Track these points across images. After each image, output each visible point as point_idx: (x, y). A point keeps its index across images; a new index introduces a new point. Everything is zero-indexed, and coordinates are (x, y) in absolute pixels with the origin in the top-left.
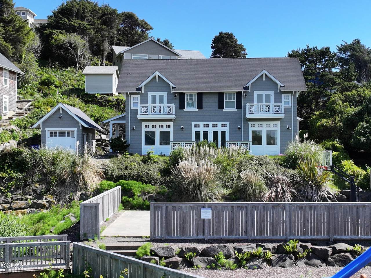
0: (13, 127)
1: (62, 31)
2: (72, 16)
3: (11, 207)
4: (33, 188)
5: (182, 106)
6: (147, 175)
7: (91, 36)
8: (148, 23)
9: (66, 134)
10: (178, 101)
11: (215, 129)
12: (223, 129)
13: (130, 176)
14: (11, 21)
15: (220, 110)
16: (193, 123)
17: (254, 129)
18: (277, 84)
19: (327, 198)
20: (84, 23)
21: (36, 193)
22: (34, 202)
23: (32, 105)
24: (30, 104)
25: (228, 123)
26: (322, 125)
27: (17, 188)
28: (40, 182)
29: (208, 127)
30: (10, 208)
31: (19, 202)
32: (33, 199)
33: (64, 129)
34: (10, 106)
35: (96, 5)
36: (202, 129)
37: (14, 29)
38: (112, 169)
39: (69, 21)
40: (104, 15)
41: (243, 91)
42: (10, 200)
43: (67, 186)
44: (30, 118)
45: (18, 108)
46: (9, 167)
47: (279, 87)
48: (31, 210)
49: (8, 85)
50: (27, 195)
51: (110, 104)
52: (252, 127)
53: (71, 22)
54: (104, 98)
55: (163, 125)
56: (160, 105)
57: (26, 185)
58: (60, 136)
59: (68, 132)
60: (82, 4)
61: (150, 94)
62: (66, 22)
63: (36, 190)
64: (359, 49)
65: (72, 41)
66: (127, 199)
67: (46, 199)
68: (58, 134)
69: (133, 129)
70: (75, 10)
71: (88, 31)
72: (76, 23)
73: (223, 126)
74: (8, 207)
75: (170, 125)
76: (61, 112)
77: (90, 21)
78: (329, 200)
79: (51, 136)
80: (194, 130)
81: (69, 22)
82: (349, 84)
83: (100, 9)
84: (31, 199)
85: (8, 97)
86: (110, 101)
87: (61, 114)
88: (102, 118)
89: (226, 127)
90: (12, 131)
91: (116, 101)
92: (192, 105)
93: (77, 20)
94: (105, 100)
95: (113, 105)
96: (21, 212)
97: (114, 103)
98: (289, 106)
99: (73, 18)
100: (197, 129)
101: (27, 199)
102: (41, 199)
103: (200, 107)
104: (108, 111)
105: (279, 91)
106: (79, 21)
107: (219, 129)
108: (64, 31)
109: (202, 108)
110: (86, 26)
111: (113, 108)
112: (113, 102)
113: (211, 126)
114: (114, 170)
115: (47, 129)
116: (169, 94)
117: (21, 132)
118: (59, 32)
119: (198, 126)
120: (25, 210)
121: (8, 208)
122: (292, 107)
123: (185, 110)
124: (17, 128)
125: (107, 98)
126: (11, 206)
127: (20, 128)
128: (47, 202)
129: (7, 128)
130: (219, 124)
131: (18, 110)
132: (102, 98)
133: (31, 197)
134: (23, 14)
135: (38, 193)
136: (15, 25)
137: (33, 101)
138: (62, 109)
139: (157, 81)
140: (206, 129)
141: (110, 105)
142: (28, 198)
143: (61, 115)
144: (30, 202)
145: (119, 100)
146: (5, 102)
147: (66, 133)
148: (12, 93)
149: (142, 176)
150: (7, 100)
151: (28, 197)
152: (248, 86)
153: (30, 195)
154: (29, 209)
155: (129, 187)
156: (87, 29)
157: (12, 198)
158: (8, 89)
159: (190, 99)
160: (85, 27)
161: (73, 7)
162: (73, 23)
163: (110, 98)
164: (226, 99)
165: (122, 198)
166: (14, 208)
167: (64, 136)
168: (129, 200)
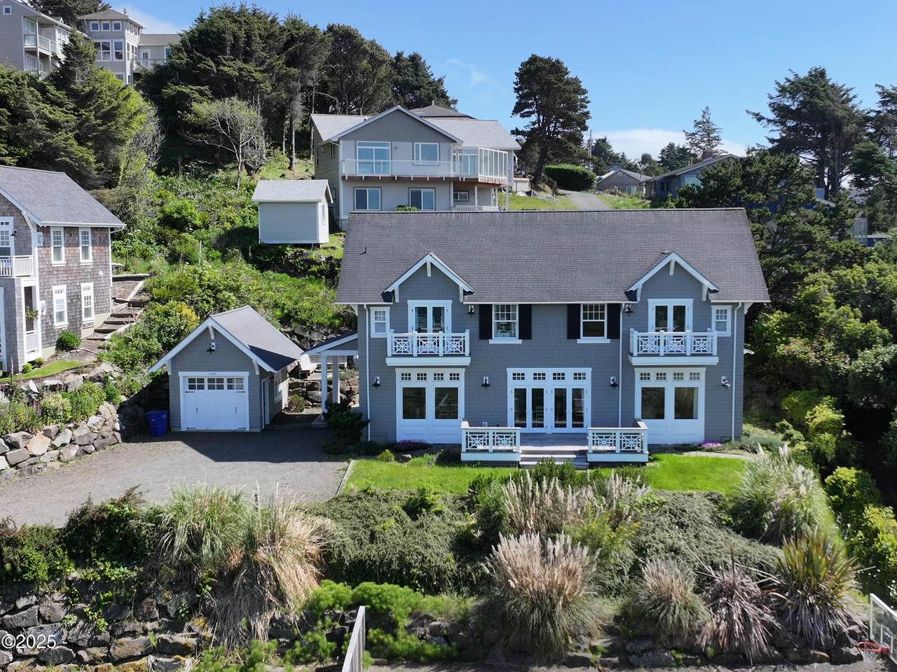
0: (106, 367)
1: (202, 88)
2: (224, 53)
3: (111, 654)
4: (159, 603)
5: (485, 333)
6: (423, 561)
7: (266, 97)
8: (384, 47)
9: (225, 384)
10: (475, 321)
11: (560, 384)
12: (578, 384)
13: (382, 561)
14: (91, 94)
15: (570, 340)
16: (510, 371)
17: (648, 384)
18: (700, 284)
19: (848, 636)
20: (250, 67)
21: (167, 615)
22: (162, 639)
23: (144, 290)
24: (141, 284)
25: (588, 371)
26: (793, 357)
27: (123, 604)
28: (175, 586)
29: (544, 378)
30: (107, 659)
31: (127, 643)
32: (160, 632)
33: (219, 374)
34: (96, 304)
35: (273, 21)
36: (529, 384)
37: (99, 114)
38: (339, 542)
39: (218, 64)
40: (292, 40)
41: (624, 302)
42: (105, 636)
43: (238, 596)
44: (144, 337)
45: (116, 301)
46: (101, 550)
47: (705, 292)
48: (156, 661)
49: (90, 260)
50: (146, 621)
51: (314, 268)
52: (642, 379)
53: (221, 68)
54: (301, 254)
55: (442, 375)
56: (436, 334)
57: (142, 596)
58: (211, 387)
59: (230, 380)
60: (245, 22)
61: (413, 304)
62: (211, 67)
63: (166, 607)
64: (825, 91)
65: (228, 115)
66: (381, 637)
67: (190, 629)
68: (206, 384)
69: (376, 385)
70: (229, 37)
71: (260, 88)
72: (231, 67)
73: (578, 376)
74: (103, 655)
75: (458, 375)
76: (213, 337)
77: (262, 63)
78: (852, 641)
79: (191, 387)
80: (512, 385)
81: (217, 67)
82: (844, 247)
83: (282, 30)
84: (155, 631)
85: (91, 284)
86: (313, 262)
87: (213, 341)
88: (299, 313)
89: (584, 378)
90: (103, 380)
91: (327, 263)
92: (507, 328)
93: (235, 60)
94: (302, 260)
95: (321, 272)
96: (132, 666)
97: (323, 266)
98: (728, 333)
99: (226, 57)
100: (520, 384)
101: (145, 632)
102: (180, 630)
103: (525, 333)
104: (311, 287)
105: (704, 299)
106: (240, 64)
107: (569, 384)
108: (207, 87)
109: (530, 338)
110: (254, 74)
111: (321, 278)
112: (319, 264)
113: (549, 376)
114: (344, 546)
115: (181, 374)
116: (457, 305)
117: (125, 378)
118: (197, 91)
119: (521, 377)
120: (144, 660)
121: (103, 657)
122: (733, 335)
123: (491, 342)
124: (117, 368)
125: (307, 254)
126: (109, 653)
127: (122, 366)
128: (193, 636)
129: (93, 374)
130: (569, 372)
131: (116, 307)
132: (295, 256)
133: (155, 625)
134: (117, 27)
135: (172, 614)
136: (101, 104)
137: (147, 277)
138: (215, 330)
139: (429, 274)
140: (538, 384)
141: (313, 273)
142: (149, 628)
143: (213, 344)
144: (153, 639)
145: (333, 261)
146: (88, 298)
147: (225, 381)
148: (101, 273)
149: (411, 564)
150: (91, 293)
151: (149, 626)
152: (636, 291)
153: (152, 620)
154: (151, 658)
155: (384, 607)
156: (257, 82)
157: (112, 633)
158: (92, 267)
159: (502, 316)
160: (253, 77)
161: (224, 32)
162: (225, 69)
163: (314, 255)
164: (585, 318)
165: (367, 633)
166: (116, 659)
167: (221, 387)
168: (386, 640)
